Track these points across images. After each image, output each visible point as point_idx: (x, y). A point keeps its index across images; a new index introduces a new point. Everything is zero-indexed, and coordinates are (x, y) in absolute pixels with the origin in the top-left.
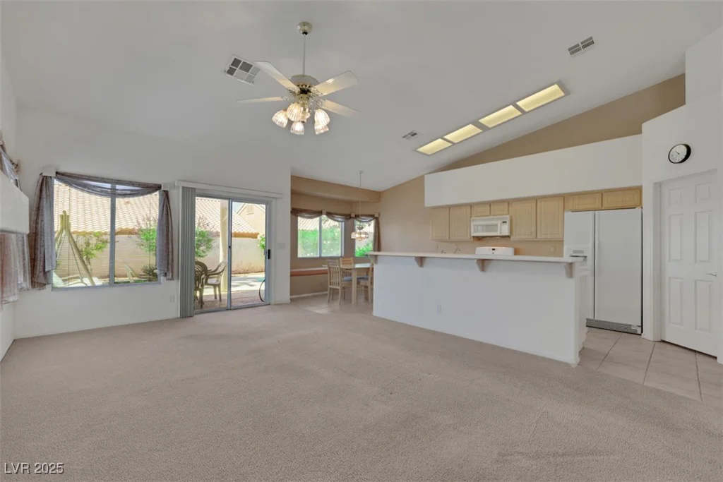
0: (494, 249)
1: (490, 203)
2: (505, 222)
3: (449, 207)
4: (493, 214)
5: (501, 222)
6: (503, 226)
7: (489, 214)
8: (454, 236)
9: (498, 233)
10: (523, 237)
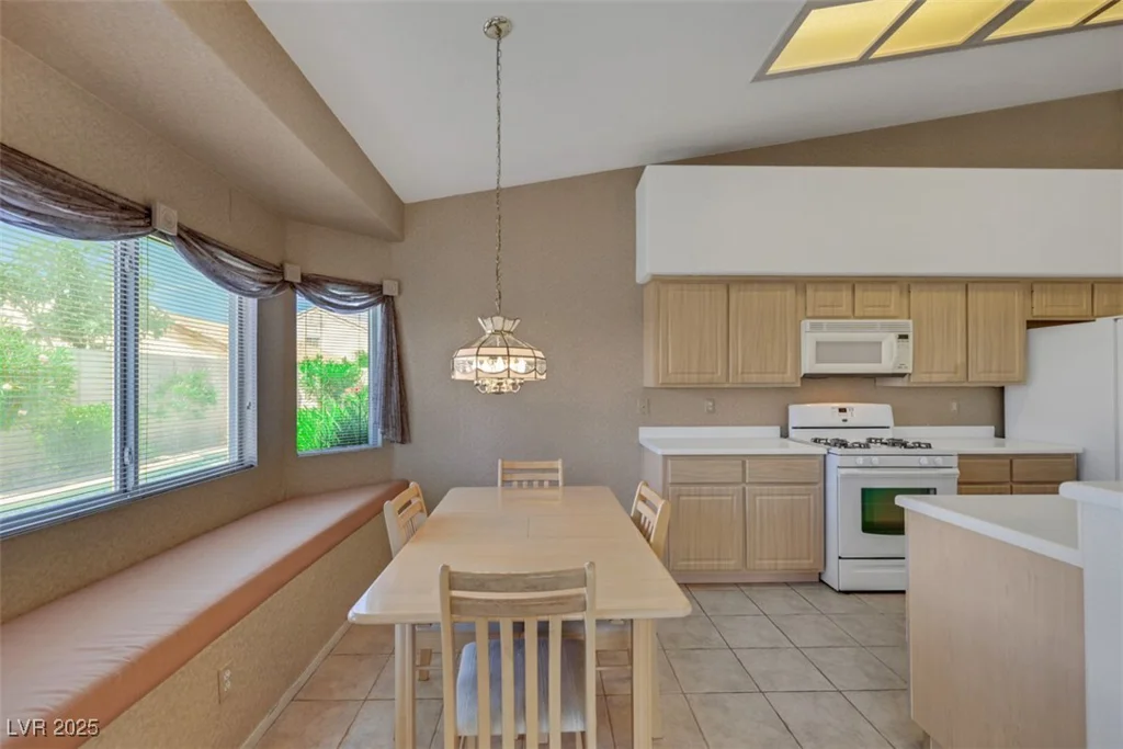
0: (842, 410)
1: (854, 283)
2: (906, 337)
3: (729, 282)
4: (861, 314)
5: (893, 337)
6: (898, 347)
7: (850, 313)
8: (742, 373)
9: (885, 366)
10: (936, 378)
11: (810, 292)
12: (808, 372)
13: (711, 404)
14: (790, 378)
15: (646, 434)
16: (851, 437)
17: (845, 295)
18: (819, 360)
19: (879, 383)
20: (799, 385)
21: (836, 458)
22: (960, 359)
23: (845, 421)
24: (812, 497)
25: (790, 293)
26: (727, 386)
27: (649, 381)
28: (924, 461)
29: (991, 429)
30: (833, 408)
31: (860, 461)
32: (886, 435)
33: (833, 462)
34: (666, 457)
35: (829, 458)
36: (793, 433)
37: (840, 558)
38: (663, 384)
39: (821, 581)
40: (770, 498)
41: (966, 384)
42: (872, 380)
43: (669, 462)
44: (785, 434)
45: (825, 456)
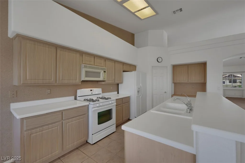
0: (91, 90)
1: (94, 56)
2: (105, 72)
3: (56, 47)
4: (96, 65)
5: (103, 71)
6: (104, 74)
7: (93, 64)
8: (62, 80)
9: (101, 79)
10: (110, 82)
11: (84, 56)
12: (83, 80)
13: (49, 91)
14: (78, 81)
15: (14, 106)
16: (94, 98)
17: (93, 59)
18: (86, 77)
19: (99, 83)
20: (80, 84)
21: (92, 105)
22: (114, 78)
23: (92, 93)
24: (85, 118)
25: (78, 55)
26: (56, 84)
27: (16, 82)
28: (110, 102)
29: (117, 92)
30: (89, 90)
31: (98, 105)
32: (101, 96)
33: (91, 107)
34: (22, 119)
35: (90, 106)
36: (78, 98)
37: (92, 134)
38: (22, 84)
39: (87, 142)
40: (72, 123)
41: (114, 83)
42: (97, 82)
43: (25, 121)
44: (76, 99)
45: (88, 105)
